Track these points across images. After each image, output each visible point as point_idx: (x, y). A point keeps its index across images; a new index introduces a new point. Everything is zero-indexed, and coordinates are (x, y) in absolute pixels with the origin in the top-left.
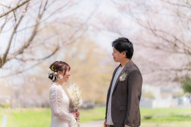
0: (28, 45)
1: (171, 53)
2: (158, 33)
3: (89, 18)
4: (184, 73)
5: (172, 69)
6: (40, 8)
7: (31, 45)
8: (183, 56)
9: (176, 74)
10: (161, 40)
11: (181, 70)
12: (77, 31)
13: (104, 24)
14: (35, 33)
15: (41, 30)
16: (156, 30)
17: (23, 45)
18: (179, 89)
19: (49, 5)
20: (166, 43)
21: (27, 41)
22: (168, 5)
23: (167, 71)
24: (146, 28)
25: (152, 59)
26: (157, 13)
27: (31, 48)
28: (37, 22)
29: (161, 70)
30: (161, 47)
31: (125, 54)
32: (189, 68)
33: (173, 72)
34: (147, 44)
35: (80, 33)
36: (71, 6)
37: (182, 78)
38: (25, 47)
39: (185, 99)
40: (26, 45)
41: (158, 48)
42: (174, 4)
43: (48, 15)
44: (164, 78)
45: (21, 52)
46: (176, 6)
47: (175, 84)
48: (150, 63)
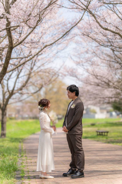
0: (25, 85)
1: (106, 88)
2: (99, 77)
3: (60, 69)
4: (113, 99)
5: (106, 97)
6: (32, 64)
7: (27, 85)
8: (113, 89)
9: (109, 100)
10: (100, 81)
11: (112, 98)
12: (52, 77)
13: (68, 72)
14: (29, 78)
15: (32, 76)
16: (97, 76)
17: (22, 85)
18: (110, 108)
19: (37, 62)
20: (103, 83)
21: (24, 82)
22: (104, 61)
23: (103, 98)
24: (92, 74)
25: (95, 92)
26: (98, 65)
27: (27, 87)
28: (30, 72)
29: (101, 98)
30: (100, 85)
31: (75, 93)
32: (116, 96)
33: (107, 99)
34: (92, 83)
35: (54, 78)
36: (49, 63)
37: (112, 102)
38: (23, 86)
39: (114, 113)
40: (24, 85)
41: (98, 85)
42: (107, 61)
43: (37, 68)
44: (102, 102)
45: (21, 89)
46: (109, 62)
47: (108, 105)
48: (94, 94)
